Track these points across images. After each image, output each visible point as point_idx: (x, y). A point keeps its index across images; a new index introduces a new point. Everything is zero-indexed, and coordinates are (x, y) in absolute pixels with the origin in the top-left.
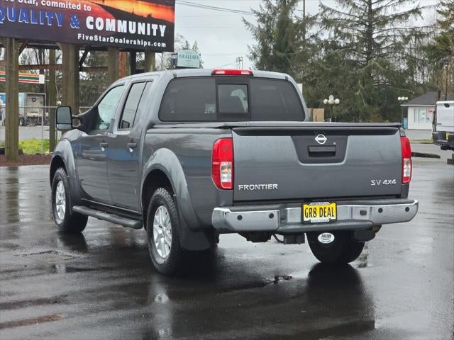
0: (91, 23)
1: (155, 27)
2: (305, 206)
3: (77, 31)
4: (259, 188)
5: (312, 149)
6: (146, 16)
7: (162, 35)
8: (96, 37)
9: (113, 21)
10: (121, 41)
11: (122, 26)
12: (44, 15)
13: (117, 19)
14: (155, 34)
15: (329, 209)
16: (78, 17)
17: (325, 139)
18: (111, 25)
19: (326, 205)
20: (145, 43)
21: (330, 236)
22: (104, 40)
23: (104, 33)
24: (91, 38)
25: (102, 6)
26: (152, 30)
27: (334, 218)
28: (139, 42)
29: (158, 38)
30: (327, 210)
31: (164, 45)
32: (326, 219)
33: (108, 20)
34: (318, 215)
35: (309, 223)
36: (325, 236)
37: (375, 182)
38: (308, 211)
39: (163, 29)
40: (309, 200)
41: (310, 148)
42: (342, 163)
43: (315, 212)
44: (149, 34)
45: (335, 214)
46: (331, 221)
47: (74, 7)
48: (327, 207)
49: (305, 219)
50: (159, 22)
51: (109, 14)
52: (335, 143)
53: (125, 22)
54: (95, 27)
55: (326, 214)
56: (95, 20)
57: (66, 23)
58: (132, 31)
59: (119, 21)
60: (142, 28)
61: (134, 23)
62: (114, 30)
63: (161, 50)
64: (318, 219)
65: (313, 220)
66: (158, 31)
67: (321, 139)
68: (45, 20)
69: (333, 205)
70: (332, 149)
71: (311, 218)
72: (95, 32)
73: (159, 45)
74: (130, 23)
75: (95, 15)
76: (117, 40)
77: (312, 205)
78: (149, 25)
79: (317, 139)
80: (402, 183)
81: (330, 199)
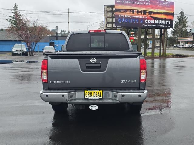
0: (147, 21)
1: (167, 21)
2: (86, 91)
3: (142, 24)
4: (60, 82)
5: (88, 65)
6: (164, 18)
7: (169, 23)
8: (148, 25)
9: (154, 20)
10: (156, 26)
11: (156, 22)
12: (132, 20)
13: (155, 20)
14: (167, 23)
15: (99, 93)
16: (143, 20)
17: (95, 60)
18: (153, 22)
19: (97, 91)
20: (164, 26)
21: (96, 107)
22: (151, 26)
23: (151, 24)
24: (147, 25)
25: (150, 16)
26: (166, 22)
27: (101, 97)
28: (162, 26)
29: (168, 24)
30: (97, 94)
31: (170, 26)
32: (97, 98)
33: (152, 20)
34: (93, 95)
35: (88, 99)
36: (93, 106)
37: (124, 81)
38: (87, 94)
39: (169, 22)
40: (88, 89)
41: (87, 64)
42: (104, 72)
43: (91, 94)
44: (165, 23)
45: (102, 96)
46: (100, 99)
47: (142, 17)
48: (98, 92)
49: (86, 97)
50: (168, 20)
51: (152, 19)
52: (101, 62)
53: (157, 21)
54: (148, 22)
55: (97, 95)
56: (148, 20)
57: (139, 22)
58: (160, 23)
59: (156, 20)
60: (163, 22)
61: (160, 21)
62: (154, 23)
63: (169, 28)
64: (93, 97)
65: (90, 98)
66: (168, 22)
67: (93, 60)
68: (133, 21)
69: (101, 91)
70: (99, 65)
71: (89, 97)
72: (148, 24)
73: (168, 26)
74: (159, 21)
75: (148, 19)
76: (154, 26)
77: (90, 91)
78: (165, 21)
79: (91, 60)
80: (140, 82)
81: (99, 89)
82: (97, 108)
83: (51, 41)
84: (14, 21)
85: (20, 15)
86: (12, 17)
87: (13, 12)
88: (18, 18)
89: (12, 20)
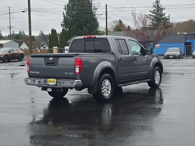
2: (48, 79)
19: (53, 80)
27: (56, 84)
32: (53, 84)
34: (51, 82)
35: (48, 85)
36: (49, 89)
38: (48, 81)
41: (47, 61)
42: (56, 67)
46: (55, 85)
49: (48, 83)
52: (54, 60)
55: (54, 82)
65: (50, 84)
67: (51, 59)
69: (56, 80)
70: (53, 62)
77: (50, 79)
79: (50, 59)
80: (75, 74)
81: (55, 78)
82: (51, 90)
83: (186, 41)
84: (154, 16)
85: (162, 9)
86: (152, 12)
87: (153, 5)
88: (160, 12)
89: (152, 16)
